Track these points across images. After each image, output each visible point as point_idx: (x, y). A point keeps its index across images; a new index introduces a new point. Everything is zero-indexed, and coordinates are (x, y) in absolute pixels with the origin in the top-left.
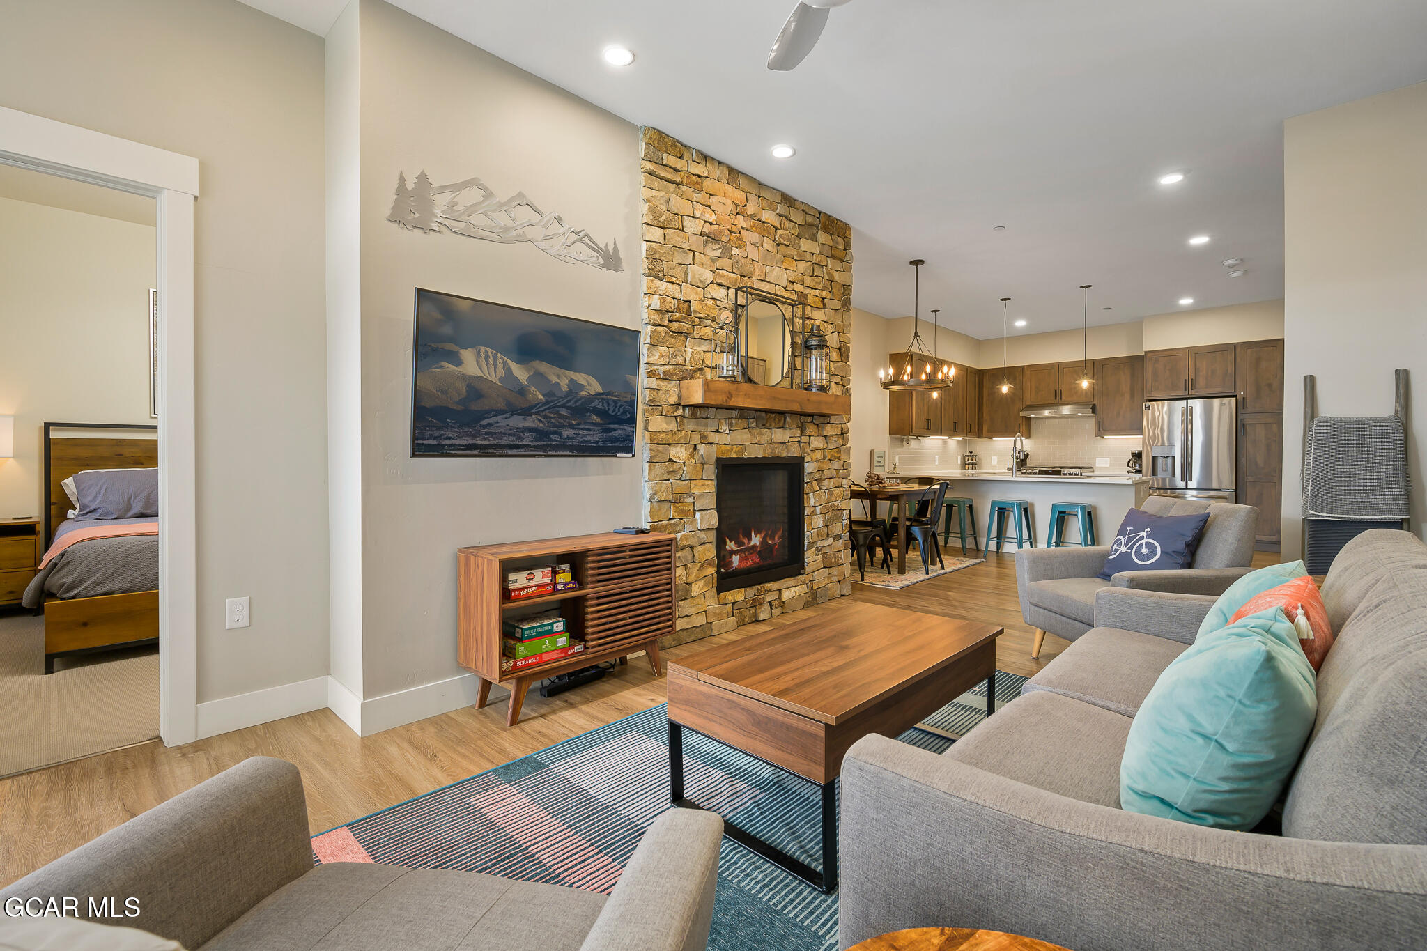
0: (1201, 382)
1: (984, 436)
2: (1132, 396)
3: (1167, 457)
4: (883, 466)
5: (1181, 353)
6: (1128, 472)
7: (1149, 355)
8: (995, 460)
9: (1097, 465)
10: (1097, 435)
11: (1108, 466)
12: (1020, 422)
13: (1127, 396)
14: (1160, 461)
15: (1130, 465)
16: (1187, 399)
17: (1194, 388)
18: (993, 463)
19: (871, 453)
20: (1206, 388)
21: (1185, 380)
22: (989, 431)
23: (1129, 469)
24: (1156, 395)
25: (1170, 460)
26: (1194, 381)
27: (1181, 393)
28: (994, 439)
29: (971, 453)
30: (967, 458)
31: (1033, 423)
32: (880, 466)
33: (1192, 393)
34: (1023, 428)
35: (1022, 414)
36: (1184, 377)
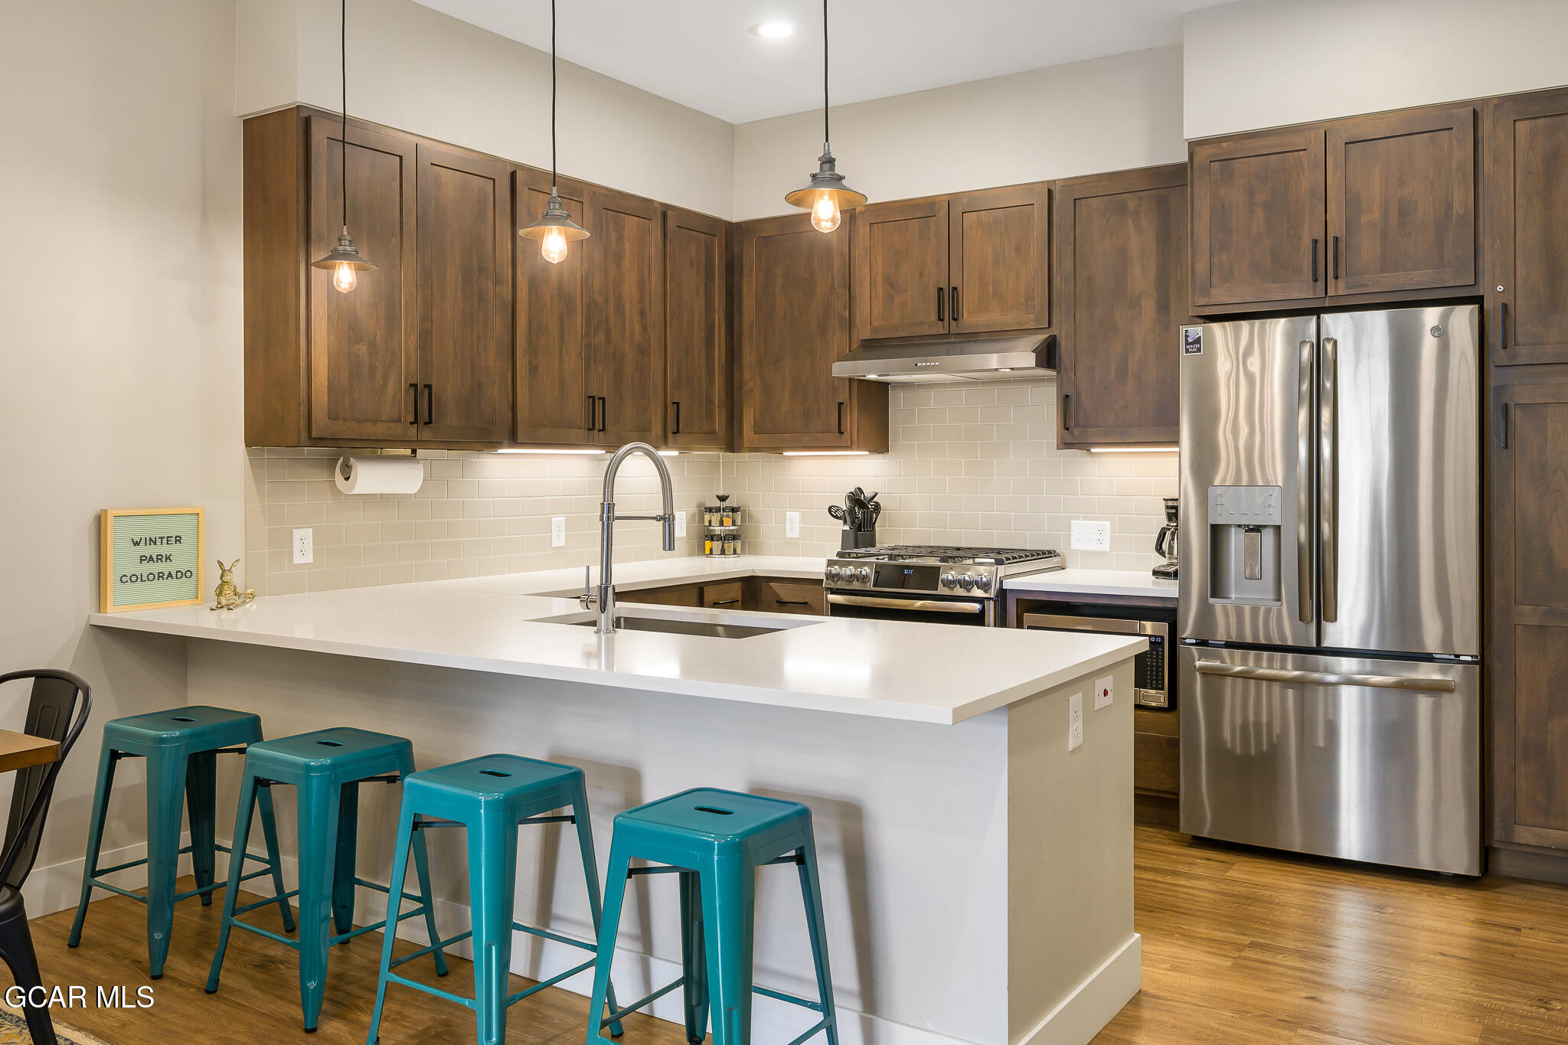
0: (1366, 249)
1: (746, 444)
2: (1163, 307)
3: (1257, 529)
4: (182, 574)
5: (1299, 142)
6: (1156, 573)
7: (1203, 154)
8: (793, 523)
9: (1075, 545)
10: (1065, 444)
11: (1106, 547)
12: (844, 397)
13: (1149, 307)
14: (1236, 542)
15: (1165, 546)
16: (1318, 312)
17: (1342, 272)
18: (789, 534)
19: (100, 521)
20: (1383, 270)
21: (1316, 242)
22: (758, 430)
23: (1161, 562)
24: (1223, 297)
25: (1268, 537)
26: (1342, 245)
27: (1301, 291)
28: (785, 454)
29: (723, 499)
30: (707, 517)
31: (896, 400)
32: (151, 577)
33: (1339, 289)
34: (852, 419)
35: (842, 369)
36: (1310, 230)
